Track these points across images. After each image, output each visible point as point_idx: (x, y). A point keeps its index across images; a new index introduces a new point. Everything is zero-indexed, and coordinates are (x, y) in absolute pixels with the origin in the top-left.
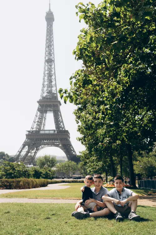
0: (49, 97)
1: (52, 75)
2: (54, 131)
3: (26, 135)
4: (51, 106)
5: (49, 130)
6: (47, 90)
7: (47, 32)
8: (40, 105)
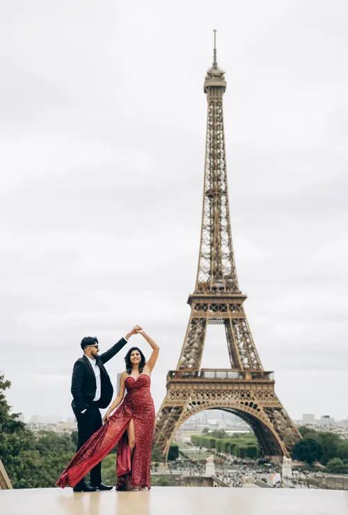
4: (226, 307)
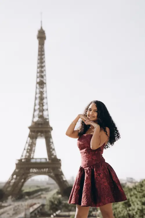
0: (40, 122)
1: (43, 99)
2: (46, 159)
3: (16, 164)
5: (41, 159)
6: (38, 115)
7: (39, 51)
8: (31, 131)
